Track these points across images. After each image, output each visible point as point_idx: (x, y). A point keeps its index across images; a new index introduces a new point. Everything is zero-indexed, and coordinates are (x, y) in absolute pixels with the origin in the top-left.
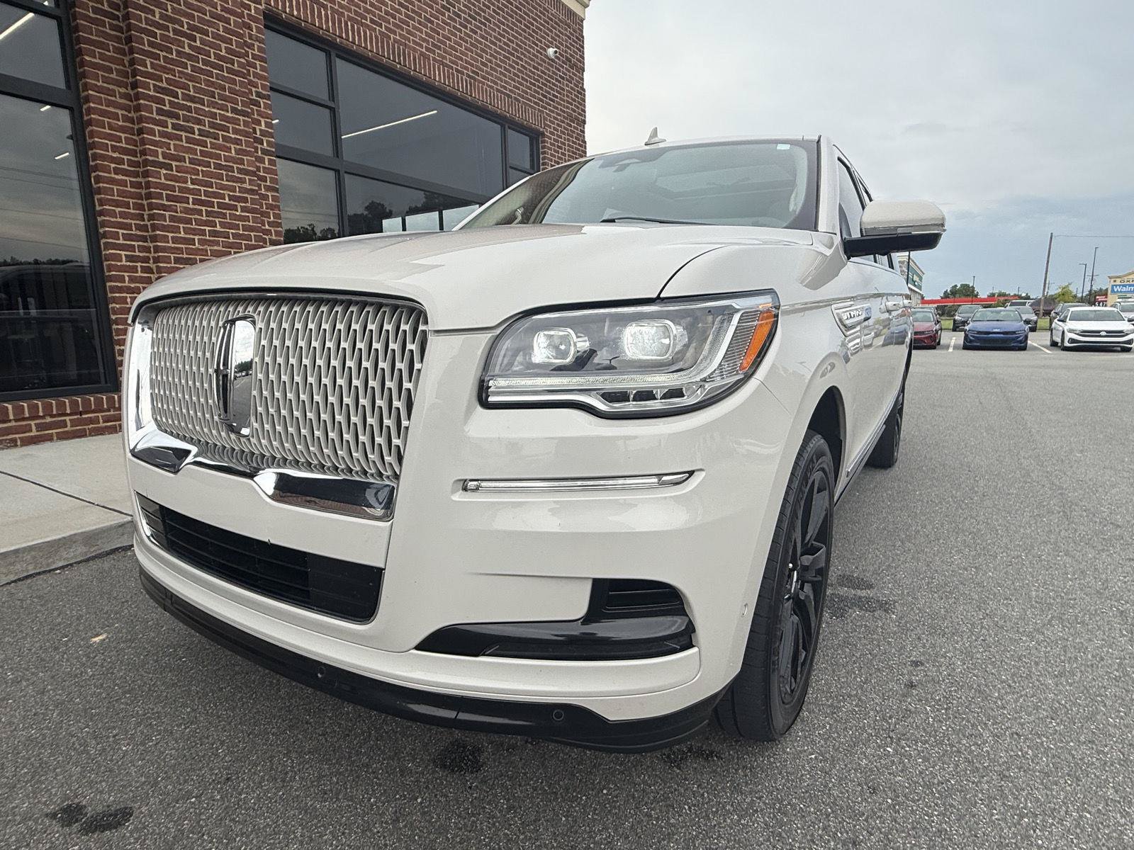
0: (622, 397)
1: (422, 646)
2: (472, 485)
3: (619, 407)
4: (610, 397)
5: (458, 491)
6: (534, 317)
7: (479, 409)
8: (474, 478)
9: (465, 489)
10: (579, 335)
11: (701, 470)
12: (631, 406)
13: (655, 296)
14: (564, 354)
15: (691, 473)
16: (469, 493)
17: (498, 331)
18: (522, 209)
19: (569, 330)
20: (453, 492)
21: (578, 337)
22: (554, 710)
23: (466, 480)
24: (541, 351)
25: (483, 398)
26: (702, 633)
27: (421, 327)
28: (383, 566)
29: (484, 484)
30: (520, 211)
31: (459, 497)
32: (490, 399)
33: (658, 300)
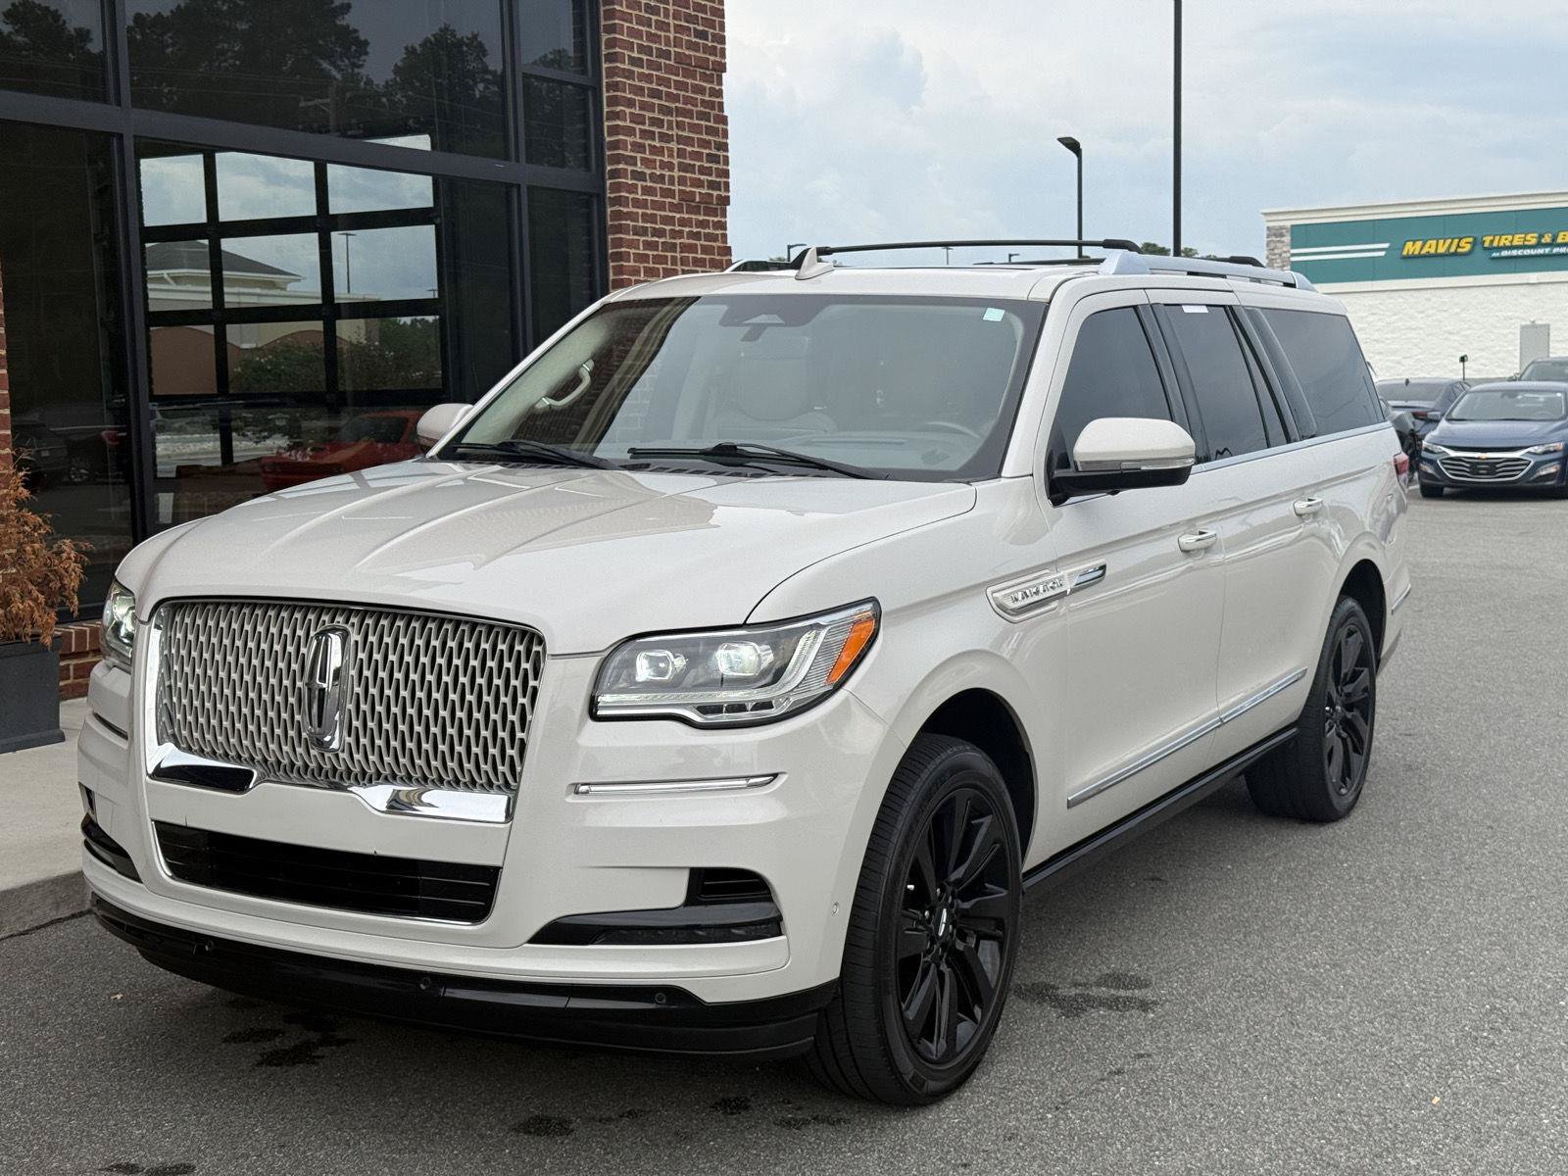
0: (716, 709)
1: (534, 940)
2: (583, 788)
3: (712, 718)
4: (704, 710)
5: (570, 794)
6: (638, 641)
7: (591, 723)
8: (585, 781)
9: (577, 793)
10: (677, 654)
11: (784, 773)
12: (725, 717)
13: (741, 622)
14: (662, 673)
15: (775, 776)
16: (579, 796)
17: (606, 654)
18: (591, 363)
19: (667, 652)
20: (568, 795)
21: (675, 657)
22: (657, 992)
23: (577, 784)
24: (643, 671)
25: (593, 712)
26: (788, 922)
27: (535, 648)
28: (500, 864)
29: (593, 788)
30: (588, 367)
31: (571, 799)
32: (599, 713)
33: (744, 626)
